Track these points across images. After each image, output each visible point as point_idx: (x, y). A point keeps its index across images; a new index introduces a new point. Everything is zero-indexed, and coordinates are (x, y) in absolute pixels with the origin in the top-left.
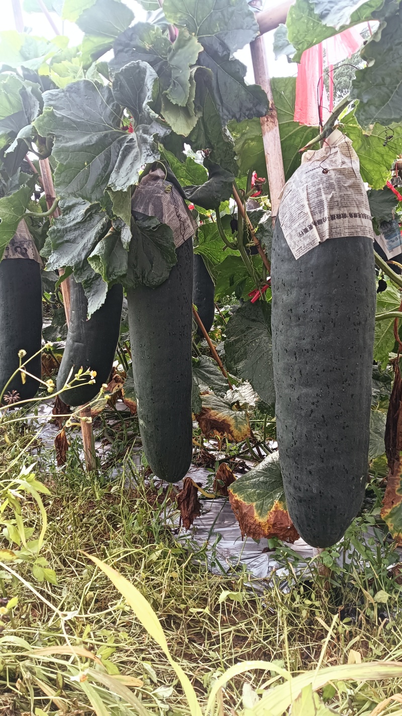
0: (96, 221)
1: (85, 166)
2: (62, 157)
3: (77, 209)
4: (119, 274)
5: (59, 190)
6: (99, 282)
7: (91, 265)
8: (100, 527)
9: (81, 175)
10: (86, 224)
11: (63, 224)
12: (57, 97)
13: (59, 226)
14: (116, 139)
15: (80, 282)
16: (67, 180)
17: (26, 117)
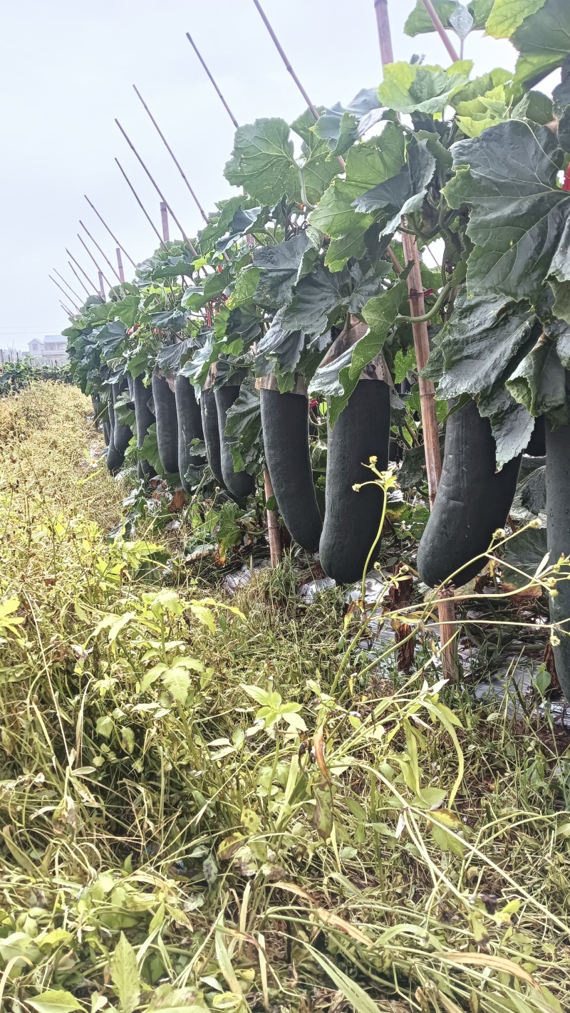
0: (513, 327)
1: (509, 247)
2: (480, 236)
3: (482, 309)
4: (553, 404)
5: (472, 284)
6: (516, 416)
7: (511, 392)
8: (473, 770)
9: (504, 259)
10: (498, 331)
11: (462, 332)
12: (471, 150)
13: (456, 336)
14: (555, 204)
15: (486, 416)
16: (484, 269)
17: (411, 182)
